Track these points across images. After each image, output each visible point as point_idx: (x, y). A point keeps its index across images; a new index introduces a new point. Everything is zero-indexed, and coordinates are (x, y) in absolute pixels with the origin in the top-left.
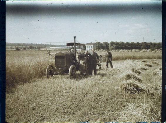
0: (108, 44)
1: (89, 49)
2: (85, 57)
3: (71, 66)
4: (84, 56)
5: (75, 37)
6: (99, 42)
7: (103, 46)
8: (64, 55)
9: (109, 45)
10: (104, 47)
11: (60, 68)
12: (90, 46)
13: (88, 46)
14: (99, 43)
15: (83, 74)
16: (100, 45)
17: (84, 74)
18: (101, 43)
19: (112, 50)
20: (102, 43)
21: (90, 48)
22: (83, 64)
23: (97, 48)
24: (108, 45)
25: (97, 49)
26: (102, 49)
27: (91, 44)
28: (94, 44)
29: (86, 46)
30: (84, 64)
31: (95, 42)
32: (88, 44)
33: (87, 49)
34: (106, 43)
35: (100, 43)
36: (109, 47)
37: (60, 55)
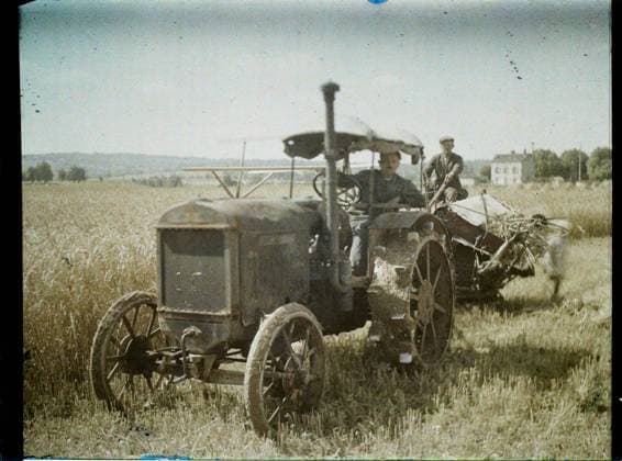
0: (585, 158)
1: (506, 180)
2: (416, 236)
3: (270, 317)
4: (406, 231)
5: (330, 91)
6: (546, 149)
7: (564, 165)
8: (222, 226)
9: (588, 165)
10: (568, 169)
11: (192, 329)
12: (510, 166)
13: (501, 166)
14: (545, 155)
15: (395, 362)
16: (549, 163)
17: (406, 358)
18: (555, 156)
19: (601, 180)
20: (559, 155)
21: (511, 176)
22: (394, 290)
23: (537, 176)
24: (584, 163)
25: (539, 179)
26: (557, 181)
27: (512, 157)
28: (527, 159)
29: (494, 166)
30: (400, 284)
31: (530, 151)
32: (499, 158)
33: (497, 179)
34: (575, 154)
35: (548, 152)
36: (589, 170)
37: (193, 221)
